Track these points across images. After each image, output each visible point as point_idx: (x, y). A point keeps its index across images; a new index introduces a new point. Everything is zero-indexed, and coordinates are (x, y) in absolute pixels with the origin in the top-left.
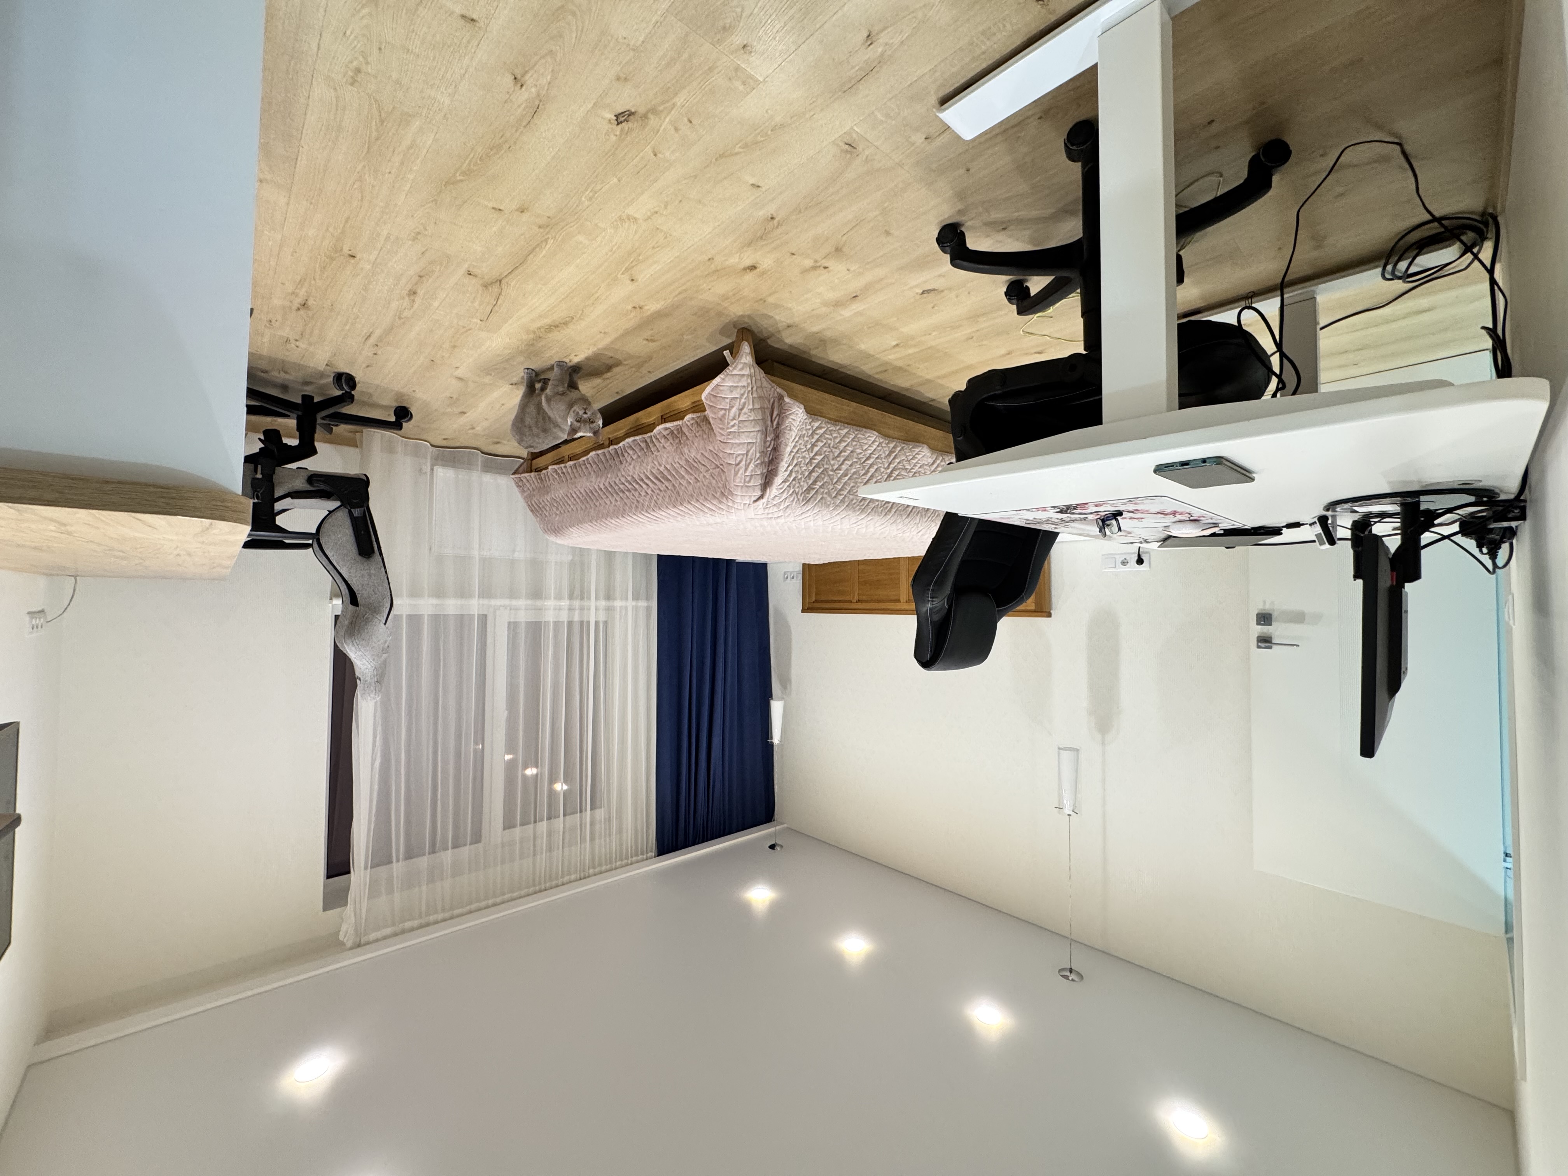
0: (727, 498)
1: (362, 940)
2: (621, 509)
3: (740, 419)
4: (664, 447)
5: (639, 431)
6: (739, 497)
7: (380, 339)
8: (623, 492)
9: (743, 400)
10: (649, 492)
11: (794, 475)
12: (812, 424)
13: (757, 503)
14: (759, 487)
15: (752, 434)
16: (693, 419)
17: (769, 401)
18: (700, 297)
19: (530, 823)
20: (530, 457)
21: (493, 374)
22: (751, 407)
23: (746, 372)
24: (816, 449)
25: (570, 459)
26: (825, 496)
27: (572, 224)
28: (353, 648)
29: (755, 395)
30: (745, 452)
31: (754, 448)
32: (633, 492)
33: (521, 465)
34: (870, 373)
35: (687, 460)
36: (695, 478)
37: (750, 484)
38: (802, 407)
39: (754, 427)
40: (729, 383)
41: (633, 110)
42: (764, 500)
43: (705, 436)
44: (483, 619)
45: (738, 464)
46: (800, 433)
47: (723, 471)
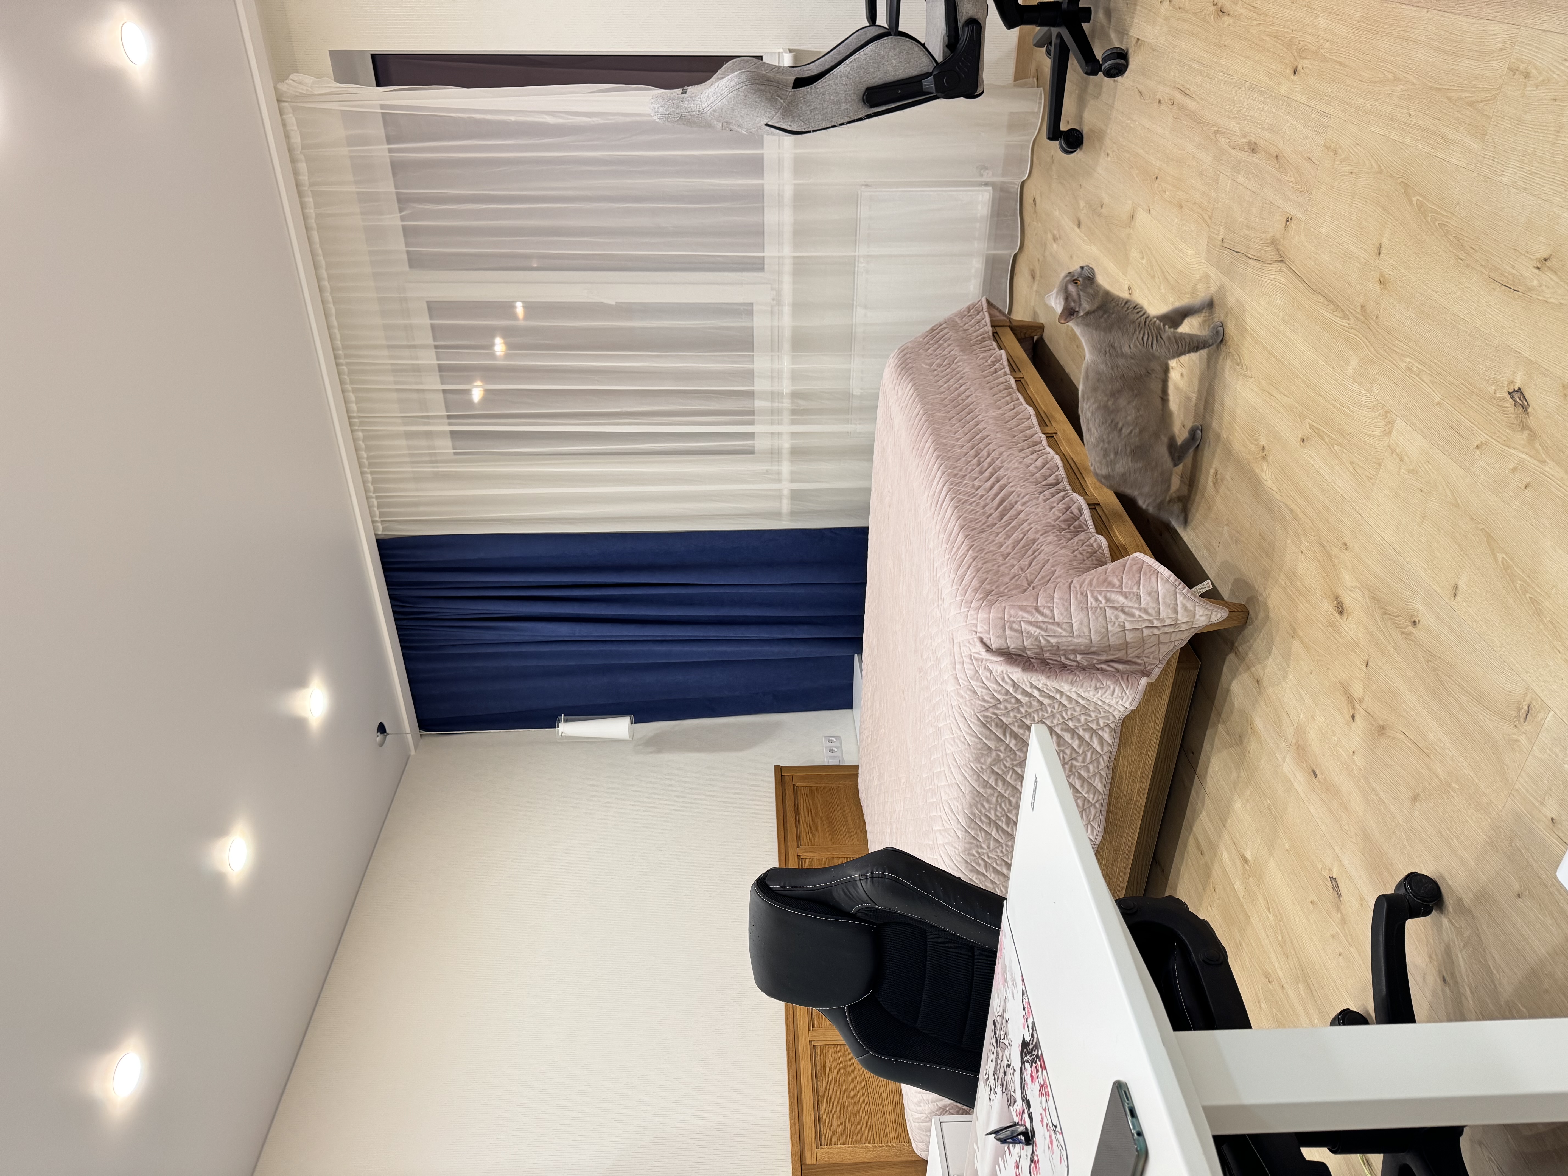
0: (984, 599)
1: (286, 104)
2: (950, 454)
3: (1107, 609)
4: (1052, 508)
5: (1072, 475)
6: (986, 616)
7: (1182, 108)
8: (976, 456)
9: (1137, 613)
10: (981, 492)
11: (1024, 699)
12: (1106, 729)
13: (978, 644)
14: (1004, 646)
15: (1086, 630)
16: (1100, 546)
17: (1138, 657)
18: (1289, 541)
19: (435, 339)
20: (1014, 324)
21: (1144, 262)
22: (1128, 626)
23: (1182, 617)
24: (1067, 737)
25: (1018, 381)
26: (994, 754)
27: (1371, 349)
28: (733, 84)
29: (1146, 632)
30: (1057, 620)
31: (1064, 634)
32: (978, 469)
33: (1000, 311)
34: (1196, 829)
35: (1034, 541)
36: (1009, 554)
37: (1008, 632)
38: (1135, 705)
39: (1096, 632)
40: (1162, 590)
41: (1529, 410)
42: (984, 654)
43: (1075, 564)
44: (758, 265)
45: (1037, 609)
46: (1091, 708)
47: (1025, 590)
